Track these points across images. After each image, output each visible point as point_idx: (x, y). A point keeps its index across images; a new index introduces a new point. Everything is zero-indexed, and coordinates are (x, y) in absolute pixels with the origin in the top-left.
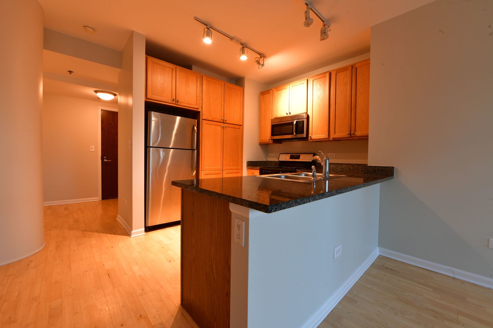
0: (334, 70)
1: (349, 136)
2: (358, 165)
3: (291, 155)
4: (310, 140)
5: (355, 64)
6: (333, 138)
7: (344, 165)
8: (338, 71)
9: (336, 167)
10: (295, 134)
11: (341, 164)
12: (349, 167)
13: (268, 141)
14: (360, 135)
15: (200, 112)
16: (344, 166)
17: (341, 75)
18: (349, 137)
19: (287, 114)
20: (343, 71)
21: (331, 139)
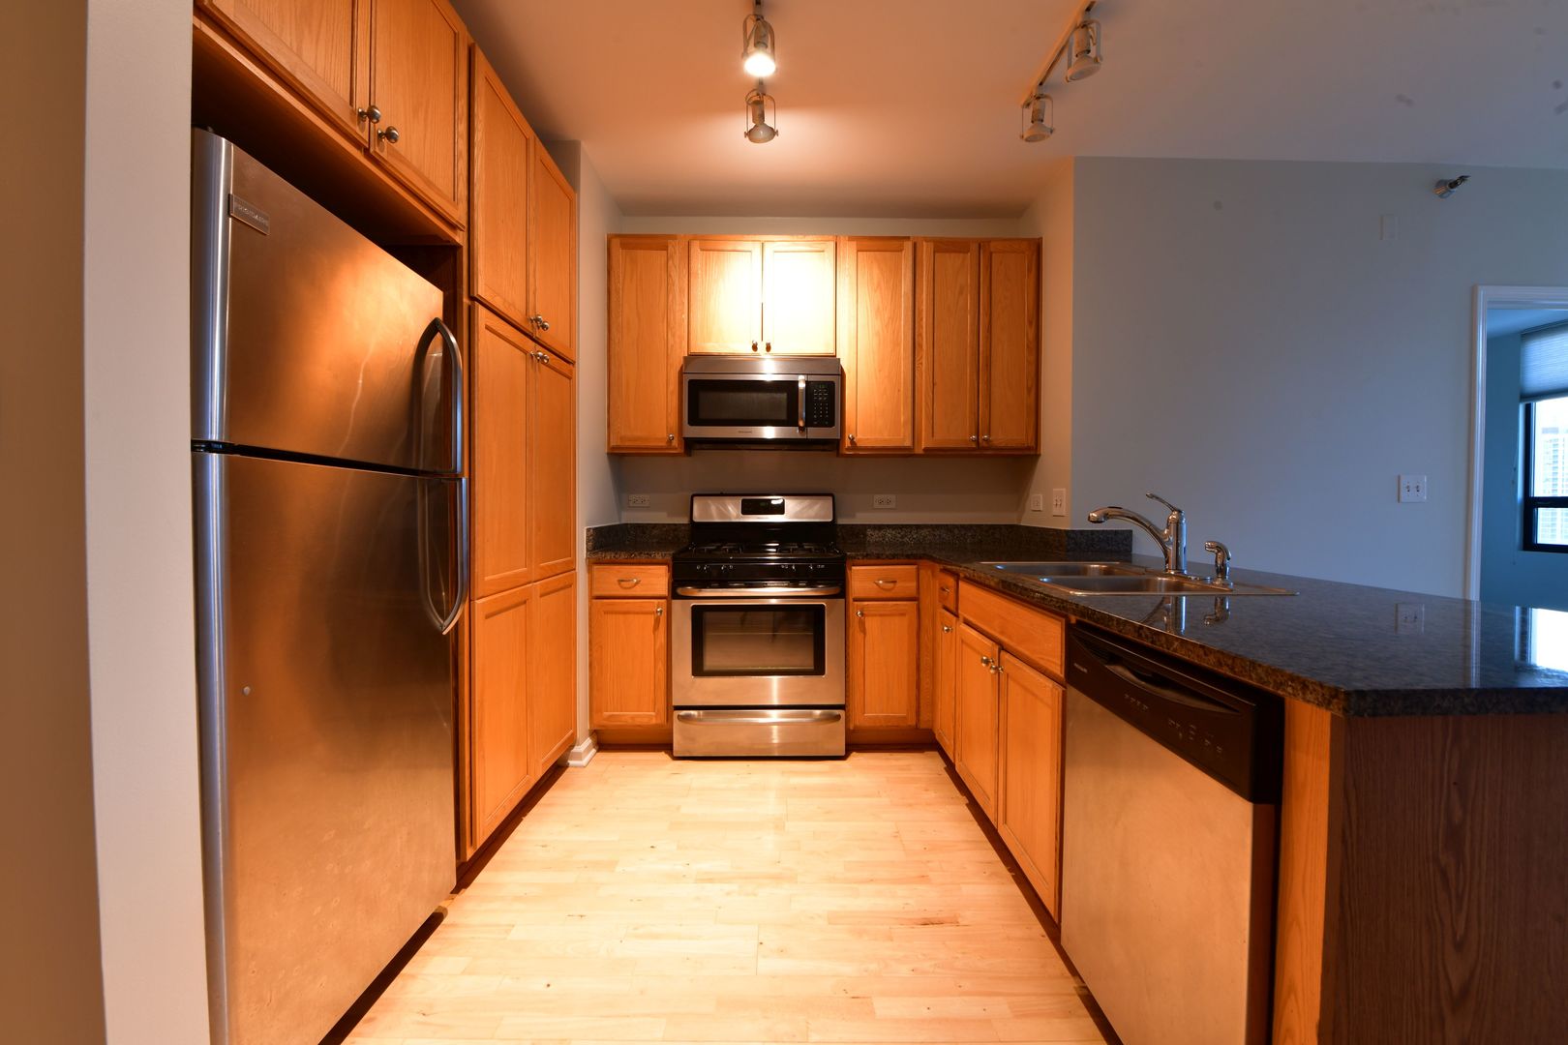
0: (927, 240)
1: (974, 446)
2: (963, 526)
3: (743, 501)
4: (848, 449)
5: (989, 241)
6: (926, 450)
7: (926, 530)
8: (942, 246)
9: (902, 537)
10: (801, 424)
11: (918, 527)
12: (940, 536)
13: (663, 444)
14: (1003, 445)
16: (924, 532)
17: (951, 262)
18: (974, 449)
19: (755, 347)
20: (955, 252)
21: (919, 451)
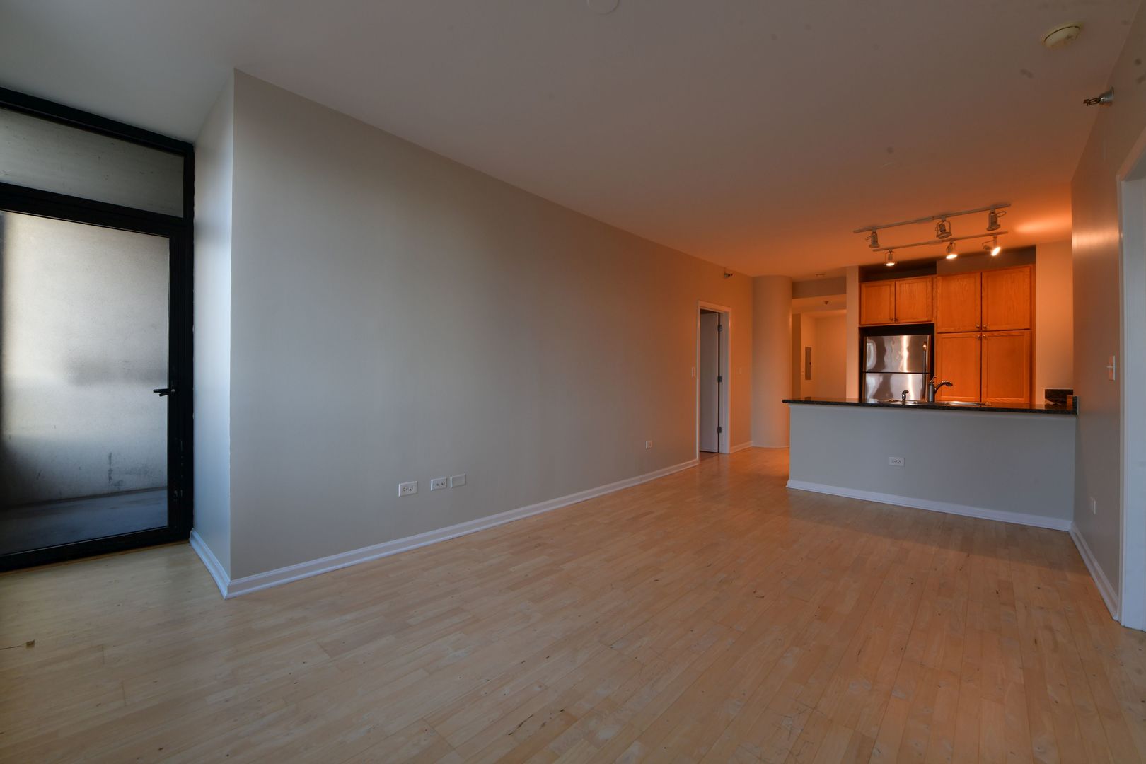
15: (933, 324)
